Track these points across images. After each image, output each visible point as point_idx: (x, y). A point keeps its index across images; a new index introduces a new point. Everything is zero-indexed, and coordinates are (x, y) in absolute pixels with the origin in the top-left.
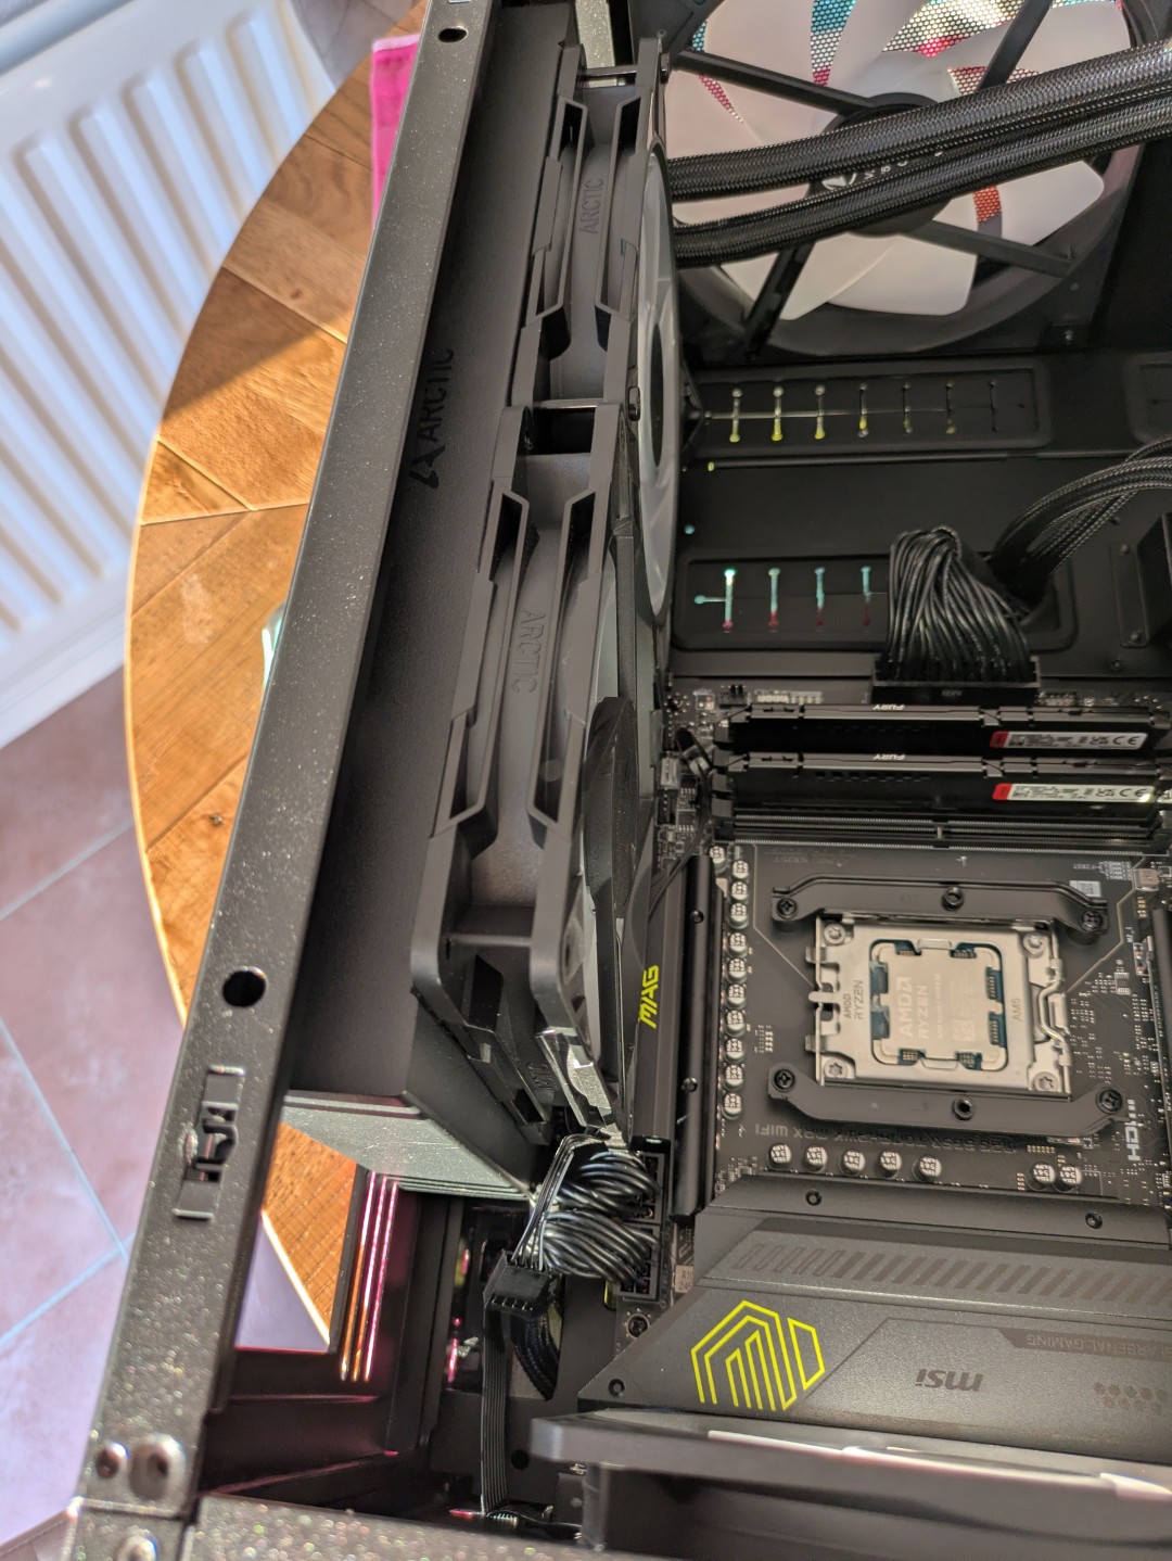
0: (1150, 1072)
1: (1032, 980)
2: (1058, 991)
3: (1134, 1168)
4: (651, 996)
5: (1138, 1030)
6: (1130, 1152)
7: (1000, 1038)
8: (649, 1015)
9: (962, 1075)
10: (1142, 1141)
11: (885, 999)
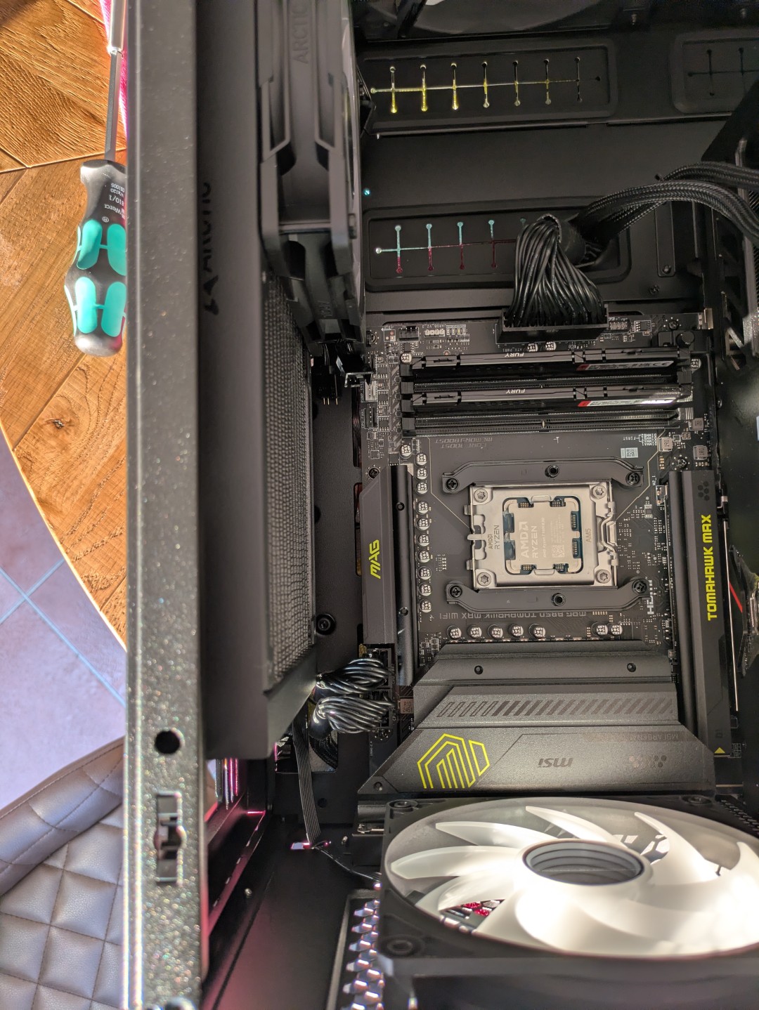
0: (661, 563)
1: (597, 515)
2: (612, 519)
3: (650, 618)
4: (376, 559)
5: (656, 538)
6: (648, 610)
7: (578, 553)
8: (376, 571)
9: (558, 577)
10: (655, 603)
11: (513, 536)
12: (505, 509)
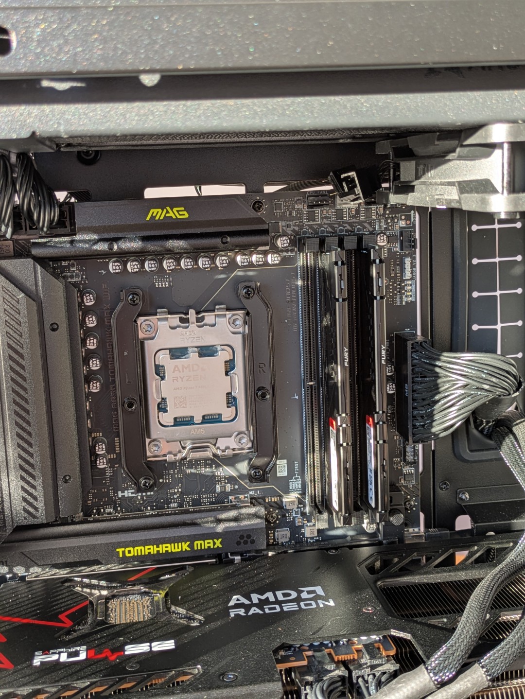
0: (171, 502)
1: (219, 439)
2: (215, 455)
3: (114, 494)
4: (167, 215)
6: (123, 492)
7: (178, 422)
8: (154, 215)
9: (153, 399)
10: (130, 498)
11: (193, 355)
12: (222, 347)
